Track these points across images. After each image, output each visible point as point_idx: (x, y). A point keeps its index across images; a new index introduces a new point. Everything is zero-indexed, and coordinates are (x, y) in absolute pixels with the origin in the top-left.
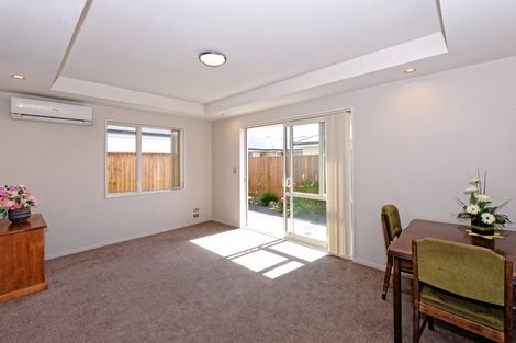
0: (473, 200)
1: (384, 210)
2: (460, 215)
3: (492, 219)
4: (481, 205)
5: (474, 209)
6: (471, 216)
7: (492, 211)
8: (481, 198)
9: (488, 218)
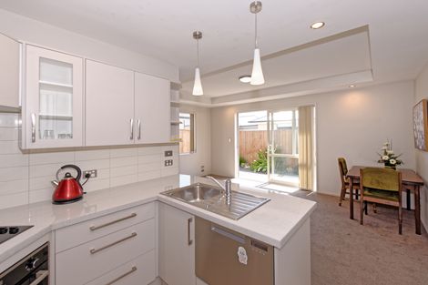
0: (386, 154)
1: (339, 160)
2: (379, 162)
3: (395, 162)
4: (389, 156)
5: (386, 158)
6: (385, 161)
7: (395, 158)
8: (389, 152)
9: (393, 162)
